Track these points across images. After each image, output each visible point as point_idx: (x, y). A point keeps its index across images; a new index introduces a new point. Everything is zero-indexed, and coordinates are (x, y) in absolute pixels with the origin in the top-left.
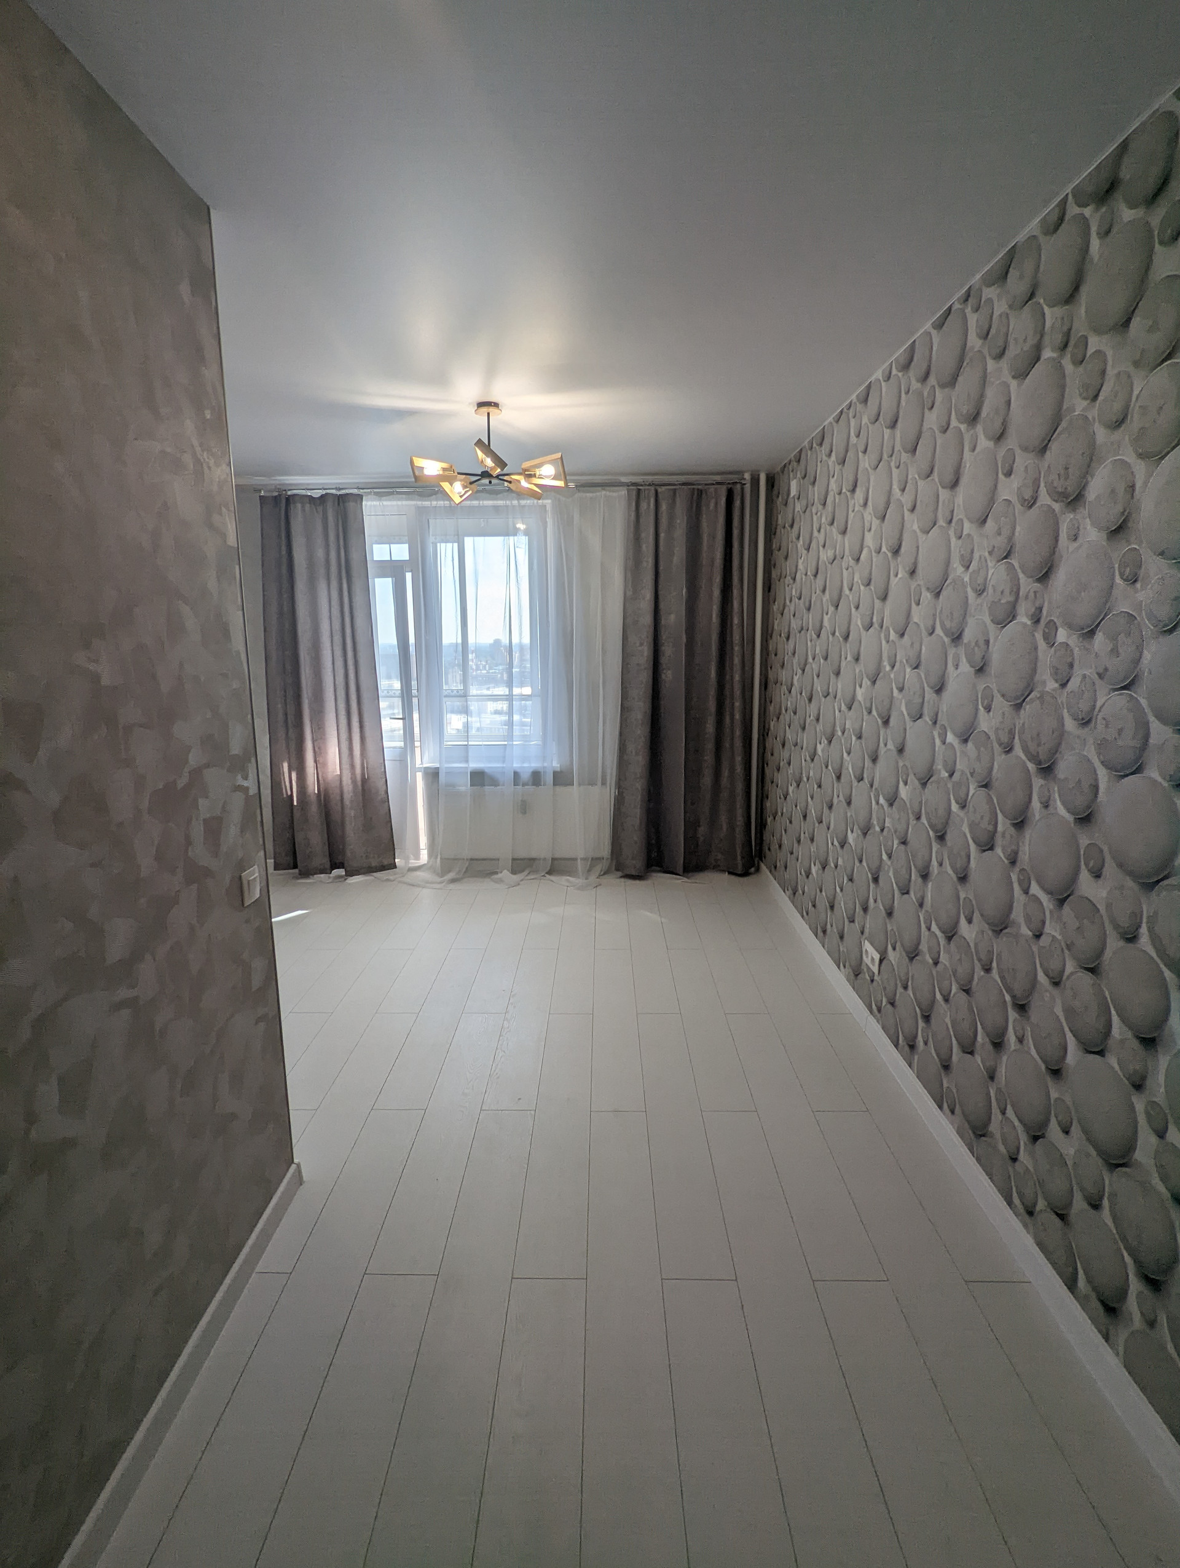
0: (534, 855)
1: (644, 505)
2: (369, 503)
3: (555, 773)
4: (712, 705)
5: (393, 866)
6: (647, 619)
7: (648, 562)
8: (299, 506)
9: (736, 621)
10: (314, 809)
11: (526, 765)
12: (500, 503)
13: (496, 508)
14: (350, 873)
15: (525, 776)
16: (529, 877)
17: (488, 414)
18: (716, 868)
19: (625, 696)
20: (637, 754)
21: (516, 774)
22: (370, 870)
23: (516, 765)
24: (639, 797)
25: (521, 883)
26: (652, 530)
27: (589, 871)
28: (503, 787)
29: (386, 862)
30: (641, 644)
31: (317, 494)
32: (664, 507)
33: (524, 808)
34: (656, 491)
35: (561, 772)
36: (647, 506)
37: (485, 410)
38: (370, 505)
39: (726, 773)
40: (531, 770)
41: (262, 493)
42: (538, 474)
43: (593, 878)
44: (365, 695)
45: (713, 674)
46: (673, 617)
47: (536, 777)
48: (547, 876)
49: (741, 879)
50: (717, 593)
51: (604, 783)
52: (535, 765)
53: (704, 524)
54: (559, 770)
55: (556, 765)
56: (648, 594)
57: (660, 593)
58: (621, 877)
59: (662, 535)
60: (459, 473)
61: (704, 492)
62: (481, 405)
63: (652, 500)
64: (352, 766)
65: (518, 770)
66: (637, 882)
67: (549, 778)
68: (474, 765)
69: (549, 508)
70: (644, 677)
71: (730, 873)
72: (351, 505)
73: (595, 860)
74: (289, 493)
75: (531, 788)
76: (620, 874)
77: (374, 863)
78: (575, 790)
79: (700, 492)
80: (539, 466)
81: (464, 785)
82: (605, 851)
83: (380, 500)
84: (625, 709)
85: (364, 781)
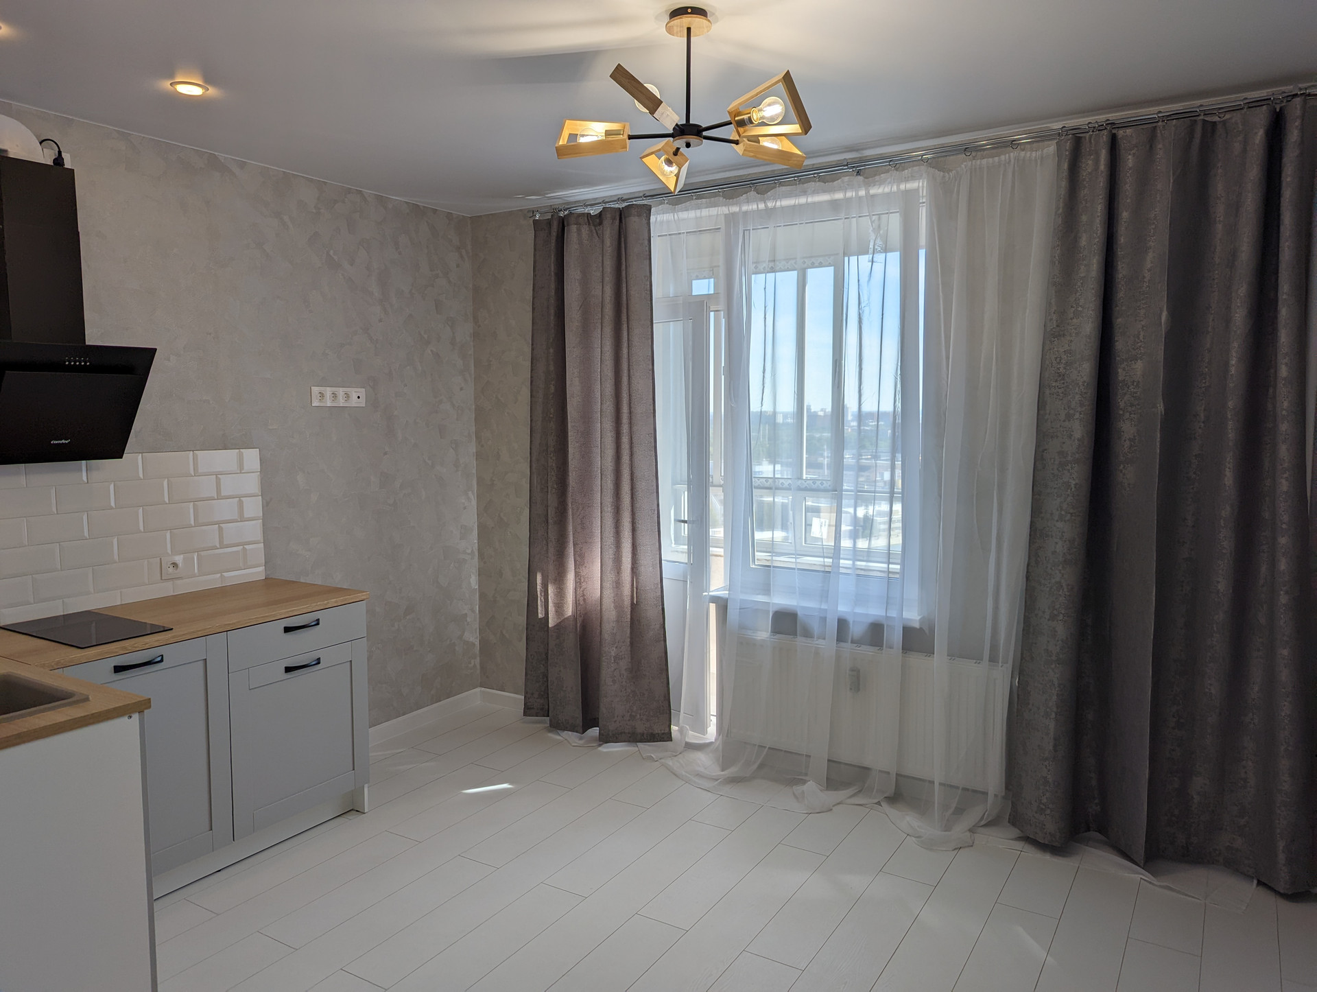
1: (1087, 165)
3: (908, 631)
4: (1226, 540)
5: (668, 737)
6: (1084, 371)
7: (1091, 267)
8: (574, 228)
9: (1284, 371)
11: (859, 610)
14: (605, 739)
15: (857, 630)
16: (850, 801)
17: (689, 30)
19: (1037, 510)
20: (1053, 618)
21: (842, 624)
22: (634, 738)
23: (843, 608)
24: (1055, 698)
26: (1099, 208)
27: (959, 811)
28: (821, 642)
29: (657, 729)
30: (1069, 417)
31: (593, 211)
32: (1129, 161)
34: (1114, 140)
35: (921, 629)
36: (1095, 166)
37: (686, 20)
38: (661, 219)
40: (870, 620)
41: (537, 217)
42: (755, 116)
43: (960, 830)
45: (1229, 478)
46: (1139, 366)
47: (876, 632)
48: (885, 806)
50: (1240, 316)
51: (993, 659)
52: (875, 611)
53: (1219, 187)
54: (917, 625)
55: (913, 615)
56: (1087, 326)
57: (1119, 321)
58: (1020, 839)
59: (1125, 215)
60: (631, 137)
61: (1219, 127)
62: (677, 13)
63: (1104, 155)
64: (618, 584)
66: (1048, 857)
67: (896, 637)
70: (1075, 476)
72: (634, 222)
73: (969, 796)
74: (561, 214)
75: (868, 651)
76: (1015, 832)
77: (641, 727)
78: (939, 661)
79: (1210, 129)
80: (757, 102)
81: (763, 633)
82: (993, 779)
83: (673, 211)
84: (1036, 534)
85: (634, 607)
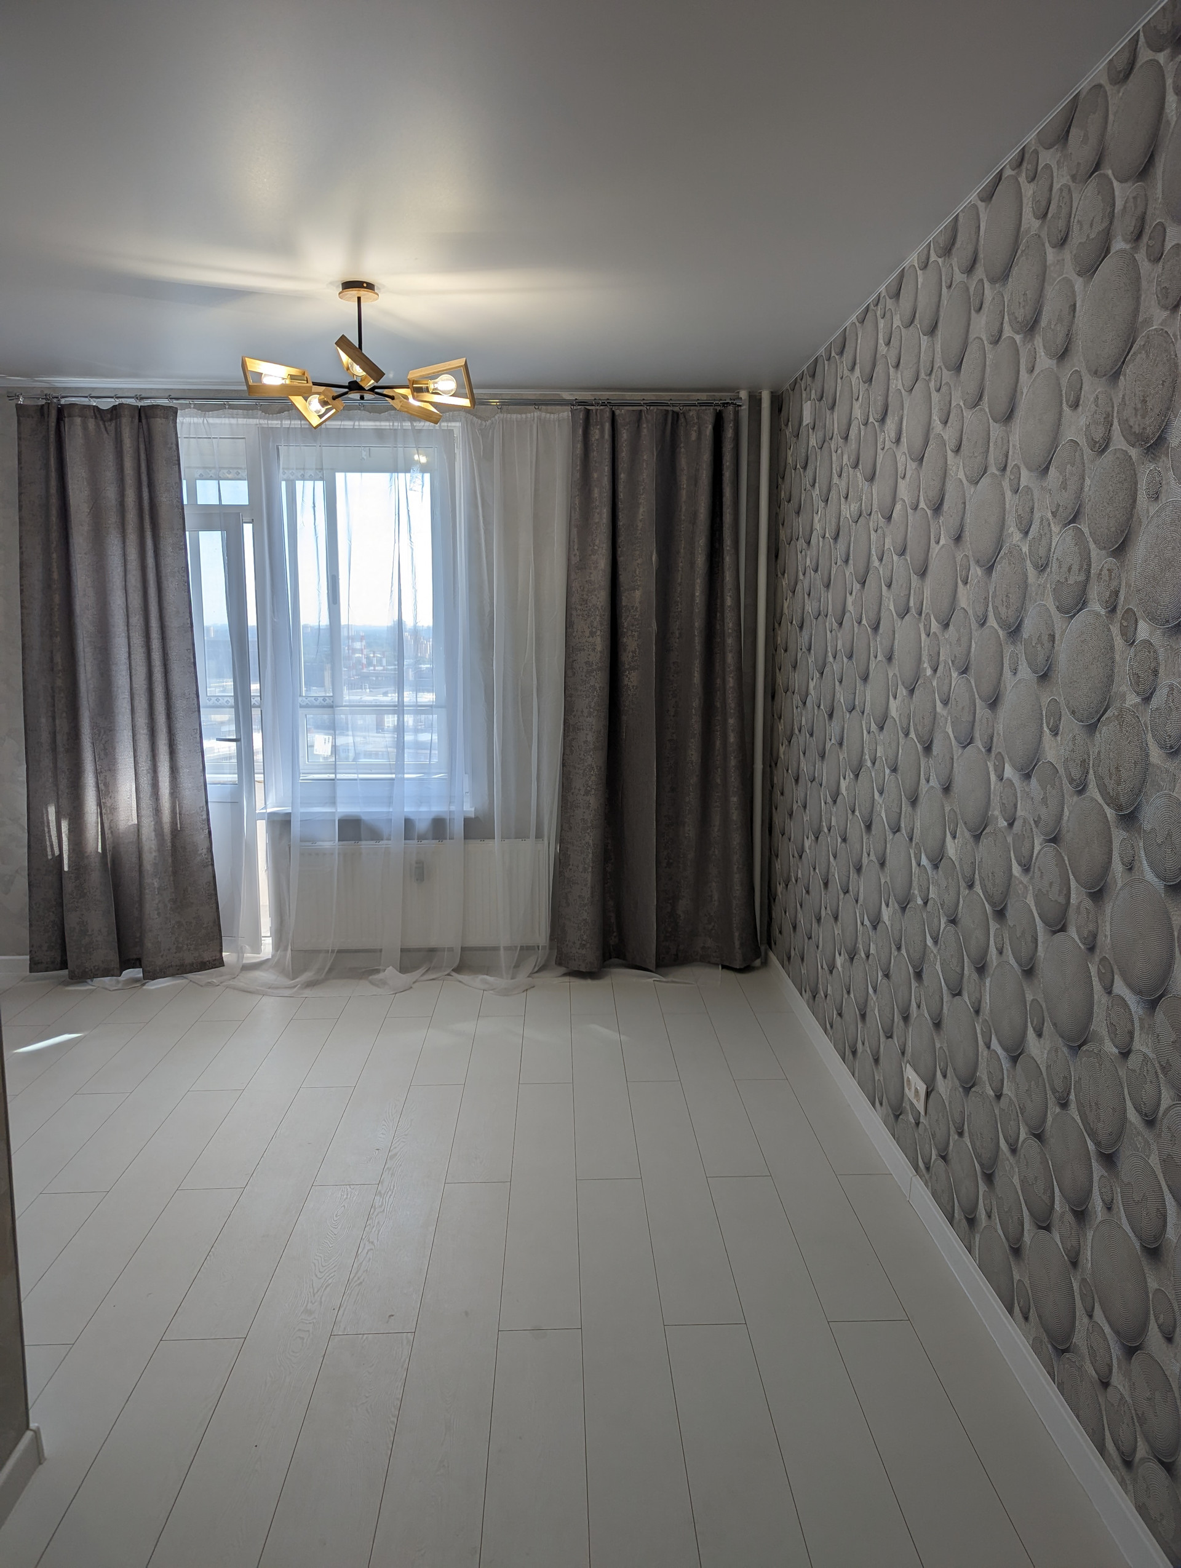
0: (433, 943)
1: (595, 434)
2: (187, 420)
3: (467, 821)
4: (695, 723)
5: (219, 963)
6: (600, 598)
7: (602, 516)
8: (78, 420)
9: (729, 601)
10: (95, 877)
11: (423, 809)
12: (385, 425)
13: (380, 434)
14: (151, 975)
15: (422, 826)
16: (422, 978)
17: (359, 299)
18: (705, 960)
19: (569, 709)
20: (587, 793)
21: (408, 823)
22: (182, 969)
23: (409, 809)
24: (590, 856)
25: (414, 986)
26: (607, 469)
27: (517, 966)
28: (389, 842)
29: (207, 957)
30: (592, 634)
31: (105, 404)
32: (624, 435)
33: (420, 872)
34: (613, 413)
35: (476, 818)
36: (600, 434)
37: (354, 293)
38: (188, 423)
39: (716, 820)
40: (432, 816)
41: (21, 401)
42: (431, 387)
43: (522, 977)
44: (180, 705)
45: (697, 678)
46: (638, 593)
47: (439, 827)
48: (453, 974)
49: (740, 976)
50: (701, 560)
51: (539, 836)
52: (437, 808)
53: (683, 462)
54: (473, 816)
55: (469, 808)
56: (601, 562)
57: (621, 559)
58: (565, 975)
59: (622, 476)
60: (315, 384)
61: (681, 416)
62: (348, 285)
63: (607, 426)
64: (157, 811)
65: (412, 817)
66: (589, 981)
67: (458, 828)
68: (344, 809)
69: (457, 433)
70: (598, 681)
71: (724, 967)
72: (159, 423)
73: (526, 950)
74: (63, 401)
75: (430, 844)
76: (563, 970)
77: (189, 958)
78: (495, 846)
79: (676, 415)
80: (434, 376)
81: (329, 841)
82: (541, 936)
83: (204, 417)
84: (569, 728)
85: (175, 833)
